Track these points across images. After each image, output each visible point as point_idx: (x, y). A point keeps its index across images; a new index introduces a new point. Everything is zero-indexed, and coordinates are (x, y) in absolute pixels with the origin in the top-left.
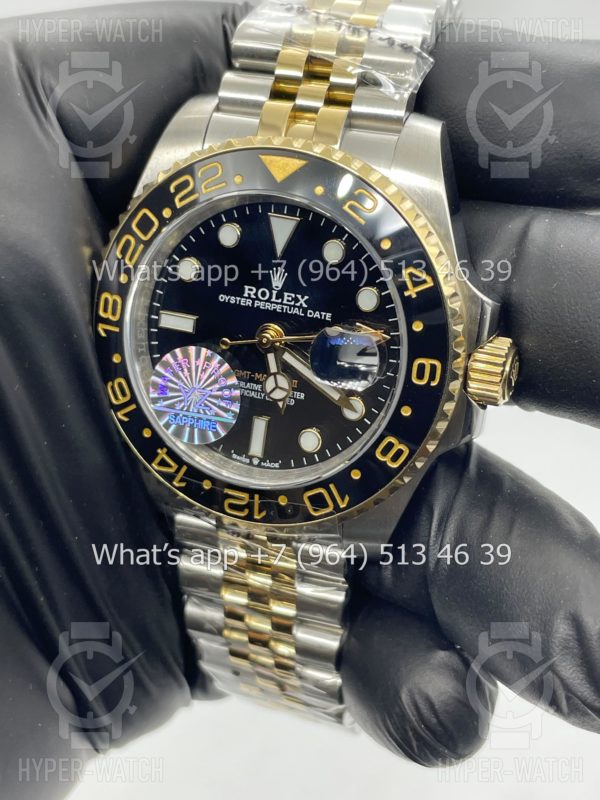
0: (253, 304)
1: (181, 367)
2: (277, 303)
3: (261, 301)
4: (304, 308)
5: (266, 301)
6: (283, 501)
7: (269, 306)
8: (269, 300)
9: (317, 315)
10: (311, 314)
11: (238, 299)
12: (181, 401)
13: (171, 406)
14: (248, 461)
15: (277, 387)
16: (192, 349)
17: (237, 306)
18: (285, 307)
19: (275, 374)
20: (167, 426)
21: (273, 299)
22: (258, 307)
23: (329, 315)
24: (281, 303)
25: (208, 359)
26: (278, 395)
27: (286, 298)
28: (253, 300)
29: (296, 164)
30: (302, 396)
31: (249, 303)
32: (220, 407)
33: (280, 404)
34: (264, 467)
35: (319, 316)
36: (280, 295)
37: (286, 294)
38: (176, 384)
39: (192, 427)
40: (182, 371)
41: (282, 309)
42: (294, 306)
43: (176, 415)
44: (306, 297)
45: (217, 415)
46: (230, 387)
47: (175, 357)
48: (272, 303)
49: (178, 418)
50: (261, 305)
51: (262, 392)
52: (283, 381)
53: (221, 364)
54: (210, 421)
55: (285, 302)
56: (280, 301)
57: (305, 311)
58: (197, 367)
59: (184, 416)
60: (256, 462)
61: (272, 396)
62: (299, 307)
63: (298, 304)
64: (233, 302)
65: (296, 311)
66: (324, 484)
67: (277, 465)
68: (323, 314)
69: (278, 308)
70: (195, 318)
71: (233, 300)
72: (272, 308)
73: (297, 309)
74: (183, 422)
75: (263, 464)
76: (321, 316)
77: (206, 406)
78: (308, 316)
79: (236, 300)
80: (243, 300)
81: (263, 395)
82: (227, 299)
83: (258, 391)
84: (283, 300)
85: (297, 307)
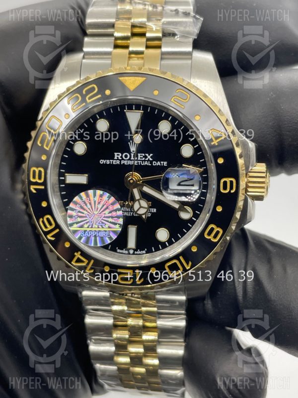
0: (120, 163)
1: (85, 203)
2: (135, 160)
3: (125, 160)
4: (150, 161)
5: (128, 160)
7: (130, 163)
8: (130, 159)
9: (159, 163)
10: (155, 164)
11: (111, 161)
12: (87, 223)
13: (82, 227)
14: (127, 252)
15: (141, 207)
16: (91, 192)
17: (111, 165)
18: (139, 162)
19: (138, 200)
20: (80, 238)
21: (132, 158)
22: (124, 164)
23: (165, 163)
24: (137, 160)
25: (101, 196)
26: (142, 211)
27: (139, 157)
28: (120, 160)
29: (140, 80)
30: (155, 210)
31: (118, 162)
32: (110, 222)
33: (144, 216)
34: (137, 254)
36: (136, 156)
37: (139, 155)
38: (83, 213)
39: (95, 236)
40: (86, 205)
41: (138, 163)
42: (145, 161)
43: (85, 231)
44: (151, 155)
45: (109, 227)
46: (116, 210)
47: (81, 198)
48: (131, 160)
49: (86, 232)
50: (125, 162)
51: (131, 211)
52: (144, 203)
53: (109, 198)
54: (106, 231)
55: (139, 159)
57: (151, 162)
58: (95, 202)
59: (90, 231)
60: (131, 252)
61: (138, 212)
62: (148, 161)
63: (147, 159)
64: (108, 163)
65: (146, 163)
66: (176, 257)
67: (144, 252)
68: (162, 162)
69: (135, 163)
70: (87, 175)
71: (108, 162)
72: (132, 163)
73: (146, 162)
74: (90, 234)
75: (136, 252)
76: (161, 164)
77: (103, 223)
78: (154, 165)
79: (110, 162)
80: (114, 161)
81: (132, 213)
82: (105, 162)
83: (128, 211)
84: (137, 158)
85: (147, 161)
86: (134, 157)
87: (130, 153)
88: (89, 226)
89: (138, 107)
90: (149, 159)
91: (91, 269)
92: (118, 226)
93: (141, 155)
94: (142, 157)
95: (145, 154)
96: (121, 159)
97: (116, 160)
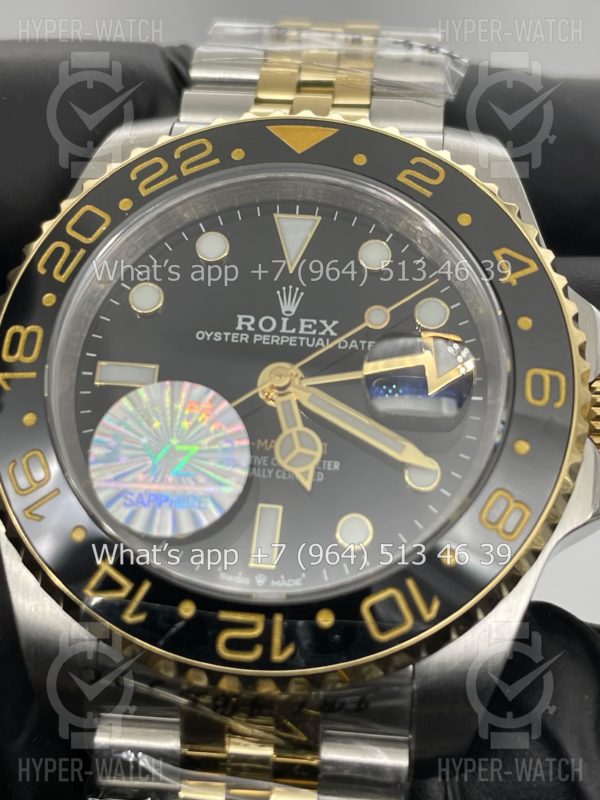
0: (251, 339)
2: (289, 335)
3: (263, 333)
4: (331, 337)
6: (326, 619)
7: (276, 340)
8: (277, 332)
9: (353, 344)
10: (343, 344)
11: (227, 334)
14: (248, 581)
16: (167, 387)
17: (226, 345)
18: (302, 339)
21: (284, 330)
22: (259, 343)
23: (371, 346)
24: (297, 334)
30: (337, 466)
31: (245, 338)
34: (275, 586)
35: (356, 346)
36: (294, 322)
37: (303, 321)
41: (298, 341)
42: (317, 336)
44: (335, 323)
47: (135, 401)
48: (281, 335)
50: (264, 339)
51: (270, 467)
53: (216, 403)
56: (294, 331)
58: (174, 413)
60: (261, 579)
62: (324, 338)
63: (323, 333)
64: (218, 339)
65: (321, 344)
66: (395, 579)
67: (298, 582)
68: (364, 342)
69: (292, 341)
70: (158, 365)
71: (218, 337)
72: (282, 341)
73: (321, 339)
75: (273, 583)
76: (360, 345)
78: (340, 347)
79: (223, 337)
80: (234, 336)
81: (270, 473)
82: (209, 336)
83: (262, 467)
84: (298, 329)
85: (322, 336)
86: (288, 328)
87: (279, 316)
89: (307, 209)
90: (328, 333)
93: (306, 323)
94: (310, 326)
95: (317, 319)
96: (253, 329)
97: (240, 332)
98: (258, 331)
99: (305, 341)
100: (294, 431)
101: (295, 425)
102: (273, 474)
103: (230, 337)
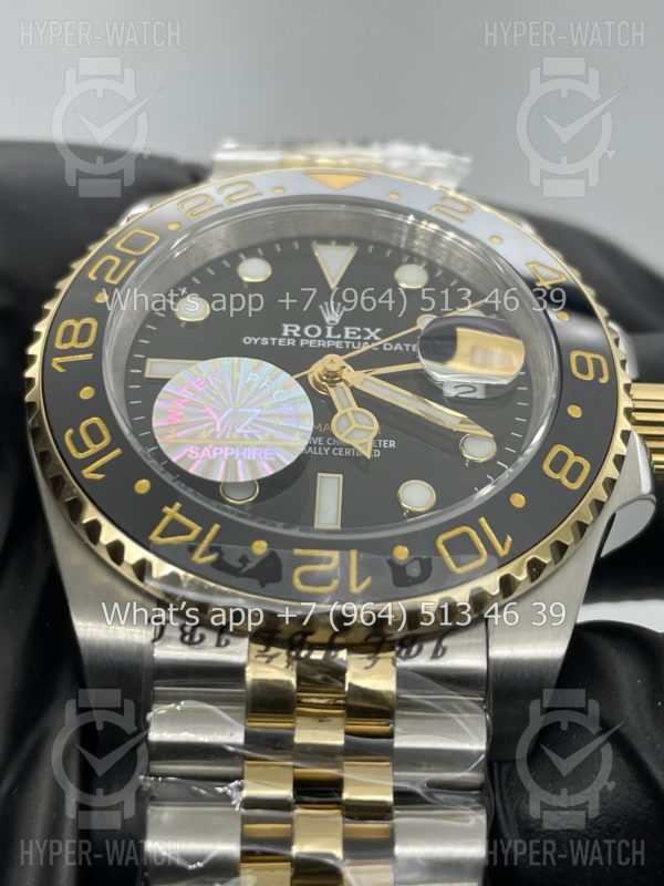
0: (298, 343)
2: (335, 340)
3: (309, 338)
6: (402, 554)
7: (323, 343)
8: (323, 337)
9: (398, 347)
10: (389, 347)
11: (274, 339)
18: (348, 343)
21: (329, 335)
22: (306, 346)
23: (416, 348)
24: (342, 339)
28: (298, 339)
30: (392, 444)
31: (292, 342)
35: (400, 348)
36: (338, 330)
37: (347, 329)
41: (344, 344)
42: (362, 341)
44: (378, 330)
45: (273, 439)
48: (327, 340)
49: (205, 450)
50: (311, 343)
51: (326, 446)
56: (339, 336)
59: (216, 446)
62: (369, 341)
63: (368, 338)
64: (265, 343)
66: (468, 517)
68: (407, 345)
69: (337, 344)
71: (265, 341)
72: (329, 345)
73: (366, 343)
74: (215, 454)
76: (404, 348)
77: (256, 428)
78: (385, 349)
79: (270, 341)
80: (281, 340)
82: (256, 341)
83: (317, 445)
84: (343, 334)
85: (366, 341)
86: (334, 333)
87: (323, 325)
88: (215, 433)
90: (372, 338)
91: (211, 550)
92: (297, 436)
93: (351, 330)
94: (354, 333)
95: (362, 327)
96: (299, 335)
97: (286, 337)
98: (304, 336)
99: (350, 345)
100: (349, 410)
101: (350, 406)
102: (330, 452)
103: (276, 342)
